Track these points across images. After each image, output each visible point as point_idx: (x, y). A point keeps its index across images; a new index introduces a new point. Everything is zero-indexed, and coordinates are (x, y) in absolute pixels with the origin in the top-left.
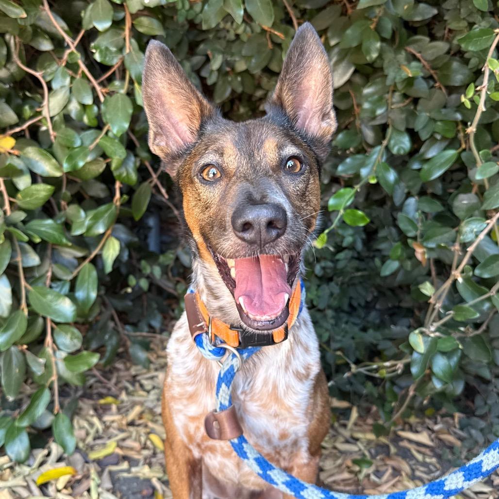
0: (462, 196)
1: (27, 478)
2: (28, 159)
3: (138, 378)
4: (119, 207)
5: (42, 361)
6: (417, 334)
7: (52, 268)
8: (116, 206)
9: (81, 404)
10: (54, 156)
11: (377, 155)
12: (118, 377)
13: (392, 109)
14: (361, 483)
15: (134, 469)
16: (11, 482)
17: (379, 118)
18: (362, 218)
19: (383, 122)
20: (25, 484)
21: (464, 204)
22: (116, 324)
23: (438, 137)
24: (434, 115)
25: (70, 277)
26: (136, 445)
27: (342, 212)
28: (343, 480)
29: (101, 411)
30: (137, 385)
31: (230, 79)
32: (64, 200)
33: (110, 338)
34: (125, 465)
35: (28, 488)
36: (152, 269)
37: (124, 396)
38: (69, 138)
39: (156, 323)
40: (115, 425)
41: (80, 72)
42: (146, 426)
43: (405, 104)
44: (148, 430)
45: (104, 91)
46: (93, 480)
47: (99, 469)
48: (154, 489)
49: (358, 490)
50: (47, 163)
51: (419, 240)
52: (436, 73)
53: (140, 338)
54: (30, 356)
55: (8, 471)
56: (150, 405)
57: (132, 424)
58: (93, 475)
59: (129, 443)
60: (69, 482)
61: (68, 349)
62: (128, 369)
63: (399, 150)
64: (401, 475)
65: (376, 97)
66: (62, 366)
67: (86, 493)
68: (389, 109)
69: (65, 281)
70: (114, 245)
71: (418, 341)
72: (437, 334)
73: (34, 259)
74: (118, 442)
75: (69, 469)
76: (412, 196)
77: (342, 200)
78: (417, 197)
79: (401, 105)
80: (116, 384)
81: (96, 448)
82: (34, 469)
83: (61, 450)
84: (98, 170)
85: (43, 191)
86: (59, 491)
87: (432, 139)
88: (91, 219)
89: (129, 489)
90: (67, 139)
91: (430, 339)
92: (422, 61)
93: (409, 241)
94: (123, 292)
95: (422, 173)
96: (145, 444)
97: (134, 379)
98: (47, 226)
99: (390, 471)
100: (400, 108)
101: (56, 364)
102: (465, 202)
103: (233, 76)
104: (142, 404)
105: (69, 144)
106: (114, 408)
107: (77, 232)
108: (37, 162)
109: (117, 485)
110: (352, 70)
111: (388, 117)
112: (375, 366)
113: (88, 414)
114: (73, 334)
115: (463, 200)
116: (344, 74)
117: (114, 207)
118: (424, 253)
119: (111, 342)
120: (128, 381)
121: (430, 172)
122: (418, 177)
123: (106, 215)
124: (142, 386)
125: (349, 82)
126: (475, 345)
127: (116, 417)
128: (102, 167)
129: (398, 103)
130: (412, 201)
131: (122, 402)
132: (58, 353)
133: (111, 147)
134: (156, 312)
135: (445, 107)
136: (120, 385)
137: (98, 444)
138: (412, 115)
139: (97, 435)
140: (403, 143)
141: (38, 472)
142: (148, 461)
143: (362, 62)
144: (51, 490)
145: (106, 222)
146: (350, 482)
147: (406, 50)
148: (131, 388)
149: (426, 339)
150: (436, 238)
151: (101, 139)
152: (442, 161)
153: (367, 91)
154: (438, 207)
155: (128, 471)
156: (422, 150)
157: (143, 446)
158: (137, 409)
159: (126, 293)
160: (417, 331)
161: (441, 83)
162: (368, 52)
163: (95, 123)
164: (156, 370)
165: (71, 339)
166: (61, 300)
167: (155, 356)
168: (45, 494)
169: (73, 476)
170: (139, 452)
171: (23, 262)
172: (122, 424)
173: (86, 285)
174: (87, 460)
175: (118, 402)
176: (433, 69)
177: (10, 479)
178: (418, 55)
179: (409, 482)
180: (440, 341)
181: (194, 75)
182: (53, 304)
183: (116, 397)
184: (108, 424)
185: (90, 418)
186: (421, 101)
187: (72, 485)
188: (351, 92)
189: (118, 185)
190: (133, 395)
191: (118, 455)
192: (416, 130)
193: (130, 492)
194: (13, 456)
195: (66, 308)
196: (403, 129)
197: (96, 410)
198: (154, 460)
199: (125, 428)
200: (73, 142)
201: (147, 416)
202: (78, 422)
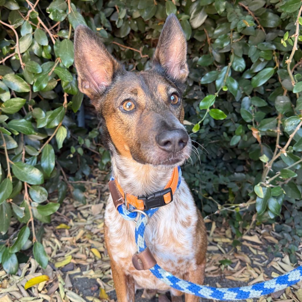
0: (279, 98)
1: (18, 285)
2: (8, 81)
3: (78, 209)
4: (66, 108)
5: (23, 209)
6: (259, 186)
7: (25, 148)
8: (65, 108)
9: (46, 230)
10: (24, 79)
11: (225, 71)
12: (66, 209)
13: (233, 42)
14: (223, 272)
15: (84, 273)
16: (9, 289)
17: (225, 48)
18: (222, 115)
19: (228, 51)
20: (18, 289)
21: (281, 103)
22: (64, 177)
23: (262, 60)
24: (259, 46)
25: (37, 154)
26: (84, 256)
27: (208, 110)
28: (212, 271)
29: (58, 234)
30: (79, 214)
31: (129, 23)
32: (30, 105)
33: (61, 186)
34: (78, 270)
35: (20, 292)
36: (85, 141)
37: (71, 223)
38: (34, 67)
39: (87, 173)
40: (68, 243)
41: (39, 24)
42: (88, 242)
43: (240, 39)
44: (90, 245)
45: (54, 36)
46: (60, 282)
47: (63, 274)
48: (99, 286)
49: (221, 277)
50: (20, 84)
51: (254, 124)
52: (258, 20)
53: (79, 184)
54: (14, 205)
55: (6, 281)
56: (89, 228)
57: (79, 241)
58: (60, 279)
59: (79, 255)
60: (45, 285)
61: (39, 201)
62: (71, 203)
63: (238, 69)
64: (246, 266)
65: (223, 35)
66: (35, 211)
67: (56, 292)
68: (231, 43)
69: (34, 156)
70: (63, 131)
71: (260, 191)
72: (271, 185)
73: (14, 144)
74: (72, 254)
75: (44, 277)
76: (246, 96)
77: (208, 102)
78: (250, 97)
79: (238, 40)
80: (65, 214)
81: (59, 259)
82: (22, 278)
83: (37, 264)
84: (53, 86)
85: (19, 102)
86: (39, 292)
87: (259, 61)
88: (50, 118)
89: (82, 286)
90: (33, 69)
91: (266, 189)
92: (249, 11)
93: (249, 126)
94: (67, 158)
95: (253, 82)
96: (89, 255)
97: (76, 211)
98: (21, 123)
99: (239, 263)
100: (237, 42)
101: (32, 210)
102: (282, 102)
103: (131, 20)
104: (83, 227)
105: (34, 72)
106: (67, 231)
107: (41, 126)
108: (14, 83)
109: (75, 284)
110: (206, 17)
111: (231, 48)
112: (234, 206)
113: (51, 237)
114: (42, 191)
115: (281, 101)
116: (201, 19)
117: (63, 108)
118: (258, 134)
119: (62, 189)
120: (72, 211)
121: (257, 82)
122: (250, 84)
123: (59, 114)
124: (81, 214)
125: (204, 24)
126: (291, 189)
127: (70, 238)
128: (55, 83)
129: (236, 38)
130: (247, 99)
131: (71, 226)
132: (32, 203)
133: (63, 74)
134: (86, 165)
135: (265, 41)
136: (68, 214)
137: (60, 257)
138: (246, 46)
139: (58, 250)
140: (241, 64)
141: (25, 280)
142: (92, 266)
143: (213, 13)
144: (34, 292)
145: (59, 118)
146: (216, 272)
147: (239, 5)
148: (75, 216)
149: (264, 188)
150: (266, 125)
151: (55, 68)
152: (265, 75)
153: (217, 31)
154: (264, 103)
155: (81, 274)
156: (252, 67)
157: (88, 257)
158: (81, 232)
159: (69, 157)
160: (259, 185)
161: (262, 25)
162: (218, 8)
163: (50, 57)
164: (89, 203)
165: (41, 194)
166: (33, 170)
167: (88, 193)
168: (31, 295)
169: (48, 281)
170: (85, 261)
171: (7, 146)
172: (73, 242)
173: (48, 158)
174: (54, 269)
175: (69, 227)
176: (256, 16)
177: (8, 287)
178: (246, 8)
179: (251, 269)
180: (272, 189)
181: (107, 20)
182: (28, 173)
183: (66, 223)
184: (64, 242)
185: (52, 239)
186: (250, 38)
187: (46, 287)
188: (205, 29)
189: (65, 95)
190: (77, 222)
191: (73, 264)
192: (249, 57)
193: (84, 289)
194: (8, 271)
195: (36, 175)
196: (241, 56)
197: (55, 233)
198: (95, 265)
199: (75, 244)
200: (37, 70)
201: (88, 236)
202: (45, 243)
